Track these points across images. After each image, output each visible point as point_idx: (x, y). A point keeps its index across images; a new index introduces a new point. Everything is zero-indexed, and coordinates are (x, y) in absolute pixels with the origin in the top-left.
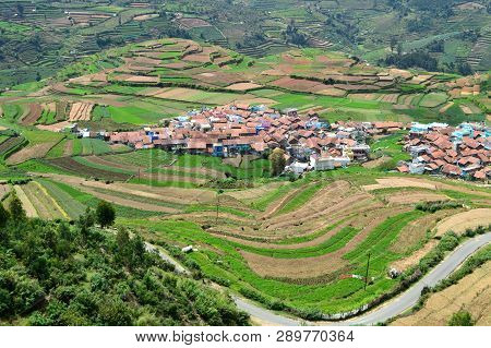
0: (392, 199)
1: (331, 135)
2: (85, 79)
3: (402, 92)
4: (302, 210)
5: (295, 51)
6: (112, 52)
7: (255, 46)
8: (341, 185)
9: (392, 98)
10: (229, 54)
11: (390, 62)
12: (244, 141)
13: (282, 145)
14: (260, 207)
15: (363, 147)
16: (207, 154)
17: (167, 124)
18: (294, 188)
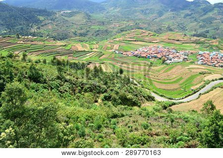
0: (193, 71)
1: (178, 54)
2: (117, 39)
3: (197, 43)
4: (169, 72)
5: (169, 33)
6: (124, 33)
7: (159, 31)
8: (180, 67)
9: (194, 45)
10: (152, 33)
11: (194, 35)
12: (155, 55)
13: (165, 56)
14: (159, 71)
15: (186, 57)
16: (146, 58)
17: (137, 50)
18: (168, 67)
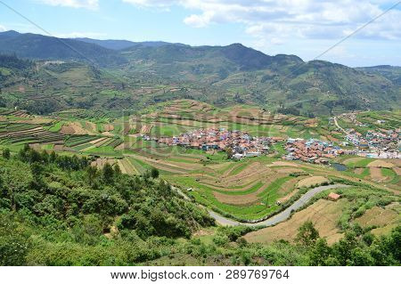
0: (279, 171)
1: (253, 142)
3: (284, 125)
6: (160, 104)
8: (257, 164)
9: (280, 127)
10: (210, 106)
12: (214, 143)
13: (232, 146)
14: (222, 172)
15: (267, 148)
16: (199, 149)
17: (183, 135)
18: (237, 165)
